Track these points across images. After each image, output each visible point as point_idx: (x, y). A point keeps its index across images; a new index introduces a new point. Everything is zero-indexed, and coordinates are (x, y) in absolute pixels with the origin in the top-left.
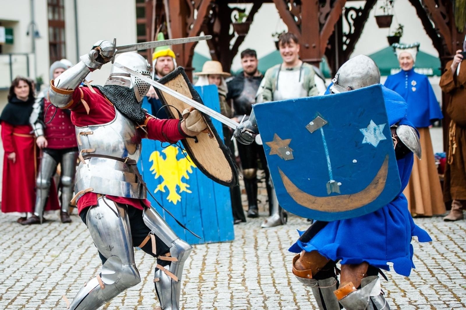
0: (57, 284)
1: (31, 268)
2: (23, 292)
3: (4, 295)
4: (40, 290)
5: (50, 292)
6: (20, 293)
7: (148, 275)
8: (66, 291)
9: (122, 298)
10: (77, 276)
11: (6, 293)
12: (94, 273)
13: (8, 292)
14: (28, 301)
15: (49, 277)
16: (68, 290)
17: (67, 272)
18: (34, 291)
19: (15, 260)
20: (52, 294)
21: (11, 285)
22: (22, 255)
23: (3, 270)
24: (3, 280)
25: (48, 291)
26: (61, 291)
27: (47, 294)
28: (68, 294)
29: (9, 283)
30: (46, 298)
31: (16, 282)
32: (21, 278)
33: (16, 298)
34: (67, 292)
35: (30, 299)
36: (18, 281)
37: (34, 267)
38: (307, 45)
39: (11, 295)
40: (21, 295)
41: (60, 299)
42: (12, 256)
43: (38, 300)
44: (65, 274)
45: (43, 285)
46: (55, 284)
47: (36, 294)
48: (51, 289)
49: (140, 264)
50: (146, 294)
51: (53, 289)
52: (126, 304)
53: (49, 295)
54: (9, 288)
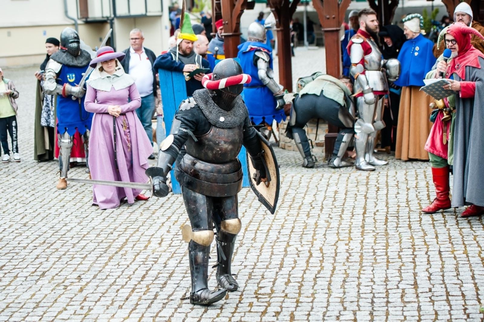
0: (94, 228)
1: (82, 212)
2: (64, 236)
3: (48, 239)
4: (77, 234)
6: (61, 237)
7: (167, 221)
8: (96, 235)
9: (134, 243)
10: (113, 220)
12: (128, 218)
13: (53, 236)
14: (62, 246)
15: (90, 222)
17: (108, 216)
18: (72, 236)
19: (75, 203)
20: (84, 238)
21: (58, 229)
22: (82, 198)
23: (60, 214)
24: (54, 224)
25: (83, 235)
26: (92, 236)
27: (80, 239)
28: (97, 238)
29: (57, 227)
30: (78, 243)
31: (64, 226)
32: (69, 223)
33: (55, 242)
34: (96, 237)
35: (66, 243)
37: (85, 211)
38: (328, 17)
39: (53, 239)
40: (61, 239)
41: (88, 244)
42: (75, 199)
43: (70, 244)
44: (104, 219)
45: (82, 229)
46: (92, 228)
47: (73, 237)
48: (85, 233)
49: (168, 209)
50: (155, 239)
51: (87, 234)
52: (134, 249)
53: (82, 239)
54: (55, 232)
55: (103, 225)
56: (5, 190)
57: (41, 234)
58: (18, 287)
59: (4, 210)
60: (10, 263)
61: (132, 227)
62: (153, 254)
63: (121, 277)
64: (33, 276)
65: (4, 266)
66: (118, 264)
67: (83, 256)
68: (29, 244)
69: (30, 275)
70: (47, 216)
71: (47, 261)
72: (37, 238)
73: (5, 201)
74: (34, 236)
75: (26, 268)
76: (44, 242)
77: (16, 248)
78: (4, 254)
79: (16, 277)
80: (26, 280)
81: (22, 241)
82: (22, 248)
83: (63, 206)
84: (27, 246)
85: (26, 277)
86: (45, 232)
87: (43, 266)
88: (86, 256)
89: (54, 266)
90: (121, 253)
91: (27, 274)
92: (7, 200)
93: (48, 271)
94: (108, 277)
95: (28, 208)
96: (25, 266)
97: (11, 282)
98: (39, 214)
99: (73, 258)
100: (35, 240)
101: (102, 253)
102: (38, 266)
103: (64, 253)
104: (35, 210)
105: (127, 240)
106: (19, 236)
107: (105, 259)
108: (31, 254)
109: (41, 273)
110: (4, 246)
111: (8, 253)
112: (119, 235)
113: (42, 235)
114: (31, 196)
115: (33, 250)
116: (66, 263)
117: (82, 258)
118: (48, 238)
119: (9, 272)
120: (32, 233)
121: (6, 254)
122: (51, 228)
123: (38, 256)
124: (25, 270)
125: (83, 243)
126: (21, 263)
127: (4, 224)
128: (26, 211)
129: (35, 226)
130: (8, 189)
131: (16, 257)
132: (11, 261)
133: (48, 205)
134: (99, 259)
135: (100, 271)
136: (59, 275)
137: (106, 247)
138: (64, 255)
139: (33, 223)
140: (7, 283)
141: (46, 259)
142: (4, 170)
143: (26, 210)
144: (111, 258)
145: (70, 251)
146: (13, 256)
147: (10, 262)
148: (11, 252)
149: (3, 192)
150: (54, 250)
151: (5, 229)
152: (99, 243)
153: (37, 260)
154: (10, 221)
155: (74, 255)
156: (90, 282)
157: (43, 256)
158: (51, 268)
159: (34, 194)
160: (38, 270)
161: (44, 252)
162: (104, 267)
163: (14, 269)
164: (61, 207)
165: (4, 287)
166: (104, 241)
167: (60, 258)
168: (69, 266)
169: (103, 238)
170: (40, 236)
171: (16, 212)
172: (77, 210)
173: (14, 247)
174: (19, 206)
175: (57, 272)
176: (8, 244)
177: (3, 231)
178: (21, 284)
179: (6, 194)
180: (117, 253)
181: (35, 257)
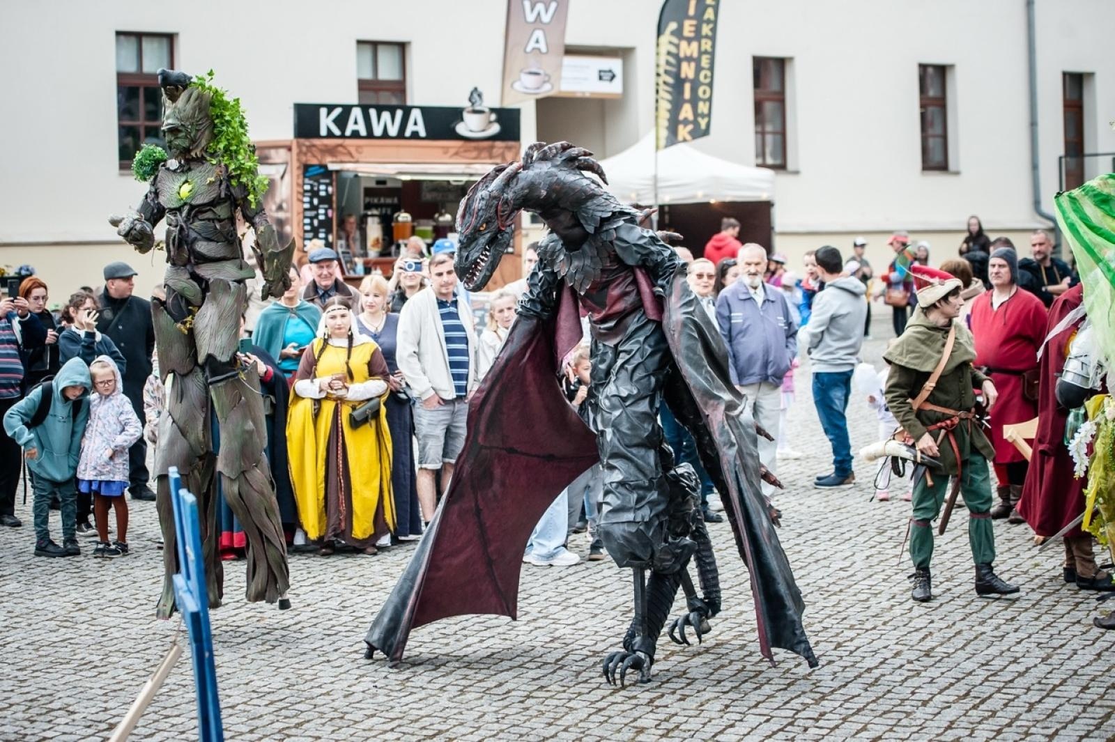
55: (1096, 668)
56: (890, 576)
57: (961, 676)
59: (886, 619)
60: (892, 734)
67: (1050, 732)
68: (933, 696)
70: (976, 638)
71: (970, 735)
72: (952, 684)
73: (889, 600)
74: (947, 680)
76: (967, 694)
77: (907, 703)
78: (880, 712)
81: (920, 687)
82: (920, 703)
83: (1013, 619)
84: (931, 699)
86: (970, 674)
88: (1056, 733)
92: (893, 597)
95: (936, 618)
98: (959, 632)
99: (1027, 734)
100: (947, 688)
101: (1092, 728)
103: (1007, 721)
104: (951, 623)
106: (913, 676)
108: (937, 718)
110: (880, 695)
111: (889, 711)
113: (963, 678)
114: (944, 592)
115: (942, 709)
117: (1047, 736)
118: (975, 686)
120: (943, 673)
121: (885, 713)
122: (983, 665)
123: (952, 723)
125: (1050, 703)
126: (916, 735)
127: (885, 647)
128: (931, 625)
129: (948, 657)
130: (896, 574)
131: (904, 722)
132: (895, 729)
133: (980, 615)
137: (1101, 715)
138: (1009, 725)
139: (945, 650)
141: (968, 732)
142: (889, 534)
143: (932, 622)
145: (1021, 717)
146: (900, 720)
147: (891, 730)
148: (895, 709)
149: (884, 580)
150: (987, 714)
151: (886, 659)
152: (1085, 707)
153: (949, 731)
154: (897, 644)
155: (1029, 728)
157: (963, 725)
159: (949, 590)
161: (965, 715)
164: (1007, 620)
166: (1098, 703)
167: (999, 732)
169: (1096, 697)
170: (958, 680)
171: (910, 625)
172: (1042, 629)
173: (903, 700)
176: (889, 691)
177: (882, 663)
179: (892, 585)
181: (946, 725)
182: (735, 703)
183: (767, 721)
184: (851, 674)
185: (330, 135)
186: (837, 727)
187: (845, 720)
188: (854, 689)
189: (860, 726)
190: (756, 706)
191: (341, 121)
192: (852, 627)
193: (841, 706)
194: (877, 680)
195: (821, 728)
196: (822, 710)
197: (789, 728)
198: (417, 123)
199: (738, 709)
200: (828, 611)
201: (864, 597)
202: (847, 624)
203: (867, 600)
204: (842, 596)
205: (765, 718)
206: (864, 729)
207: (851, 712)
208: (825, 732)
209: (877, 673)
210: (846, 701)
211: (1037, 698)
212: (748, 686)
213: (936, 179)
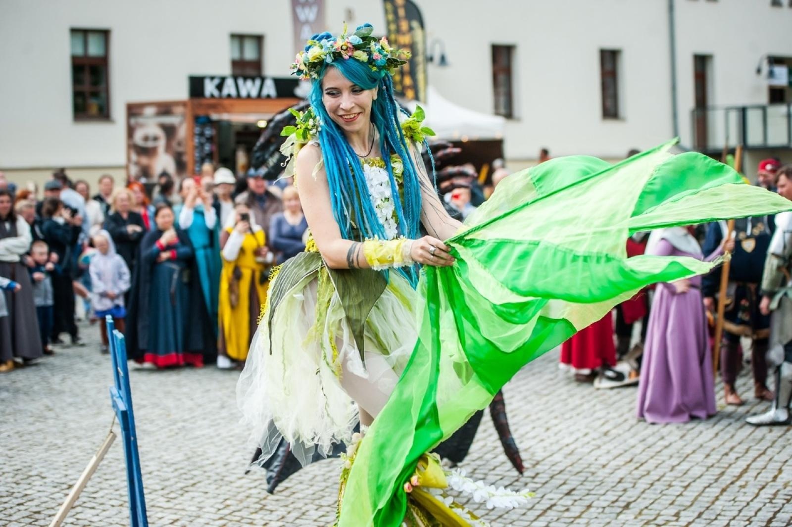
0: (702, 446)
2: (659, 454)
3: (637, 457)
4: (678, 452)
5: (688, 456)
6: (655, 456)
8: (704, 456)
9: (758, 471)
10: (729, 437)
11: (641, 453)
13: (644, 453)
14: (657, 467)
16: (708, 456)
18: (671, 454)
20: (688, 459)
21: (651, 443)
26: (699, 457)
27: (681, 459)
28: (705, 460)
30: (679, 464)
35: (661, 464)
36: (662, 438)
39: (643, 457)
40: (655, 458)
41: (692, 467)
43: (668, 467)
45: (685, 446)
46: (699, 446)
47: (671, 457)
48: (689, 452)
50: (788, 467)
51: (692, 453)
52: (759, 478)
53: (684, 460)
54: (647, 448)
57: (627, 448)
58: (592, 521)
59: (579, 412)
60: (583, 487)
61: (757, 447)
62: (785, 488)
63: (737, 518)
64: (612, 507)
65: (574, 489)
66: (734, 500)
67: (685, 484)
68: (610, 461)
69: (609, 506)
71: (633, 487)
72: (621, 454)
74: (618, 451)
75: (604, 494)
76: (631, 460)
77: (592, 466)
78: (575, 473)
79: (589, 506)
80: (603, 512)
81: (601, 456)
82: (601, 467)
84: (608, 464)
85: (604, 508)
86: (633, 447)
87: (628, 494)
88: (689, 485)
89: (644, 496)
90: (738, 483)
91: (605, 504)
93: (635, 501)
94: (719, 518)
96: (602, 492)
97: (583, 513)
98: (626, 420)
99: (670, 486)
100: (618, 456)
101: (712, 482)
102: (621, 493)
103: (657, 478)
105: (749, 466)
106: (596, 449)
107: (715, 491)
108: (612, 476)
109: (623, 504)
110: (575, 461)
111: (581, 472)
112: (737, 458)
113: (629, 450)
115: (615, 470)
116: (661, 493)
117: (683, 487)
118: (636, 455)
119: (580, 499)
120: (615, 447)
121: (578, 473)
123: (622, 479)
124: (602, 498)
125: (685, 466)
126: (598, 487)
127: (578, 430)
129: (619, 436)
131: (591, 479)
132: (585, 483)
134: (707, 490)
135: (707, 508)
136: (650, 508)
137: (718, 473)
138: (658, 480)
139: (617, 432)
140: (577, 514)
141: (632, 485)
144: (724, 490)
145: (666, 475)
146: (588, 478)
147: (582, 484)
148: (585, 470)
150: (644, 473)
151: (579, 438)
152: (708, 468)
153: (620, 485)
155: (671, 482)
156: (693, 521)
157: (628, 480)
158: (639, 497)
160: (621, 499)
161: (630, 474)
162: (713, 503)
163: (588, 494)
165: (572, 519)
166: (716, 465)
167: (652, 484)
168: (664, 497)
169: (715, 461)
170: (626, 451)
174: (598, 407)
175: (647, 505)
176: (580, 459)
177: (576, 440)
178: (596, 518)
180: (732, 483)
181: (618, 480)
182: (481, 468)
183: (501, 479)
184: (555, 448)
185: (212, 96)
186: (546, 482)
187: (552, 477)
188: (558, 457)
189: (562, 482)
190: (494, 469)
191: (220, 87)
192: (556, 417)
193: (549, 468)
194: (573, 452)
195: (536, 483)
196: (537, 471)
197: (516, 483)
198: (270, 89)
199: (482, 471)
200: (541, 407)
201: (563, 397)
202: (553, 415)
203: (566, 400)
204: (549, 397)
205: (500, 477)
206: (564, 483)
207: (556, 473)
208: (538, 486)
209: (572, 447)
210: (553, 465)
211: (676, 462)
212: (489, 456)
213: (611, 124)
